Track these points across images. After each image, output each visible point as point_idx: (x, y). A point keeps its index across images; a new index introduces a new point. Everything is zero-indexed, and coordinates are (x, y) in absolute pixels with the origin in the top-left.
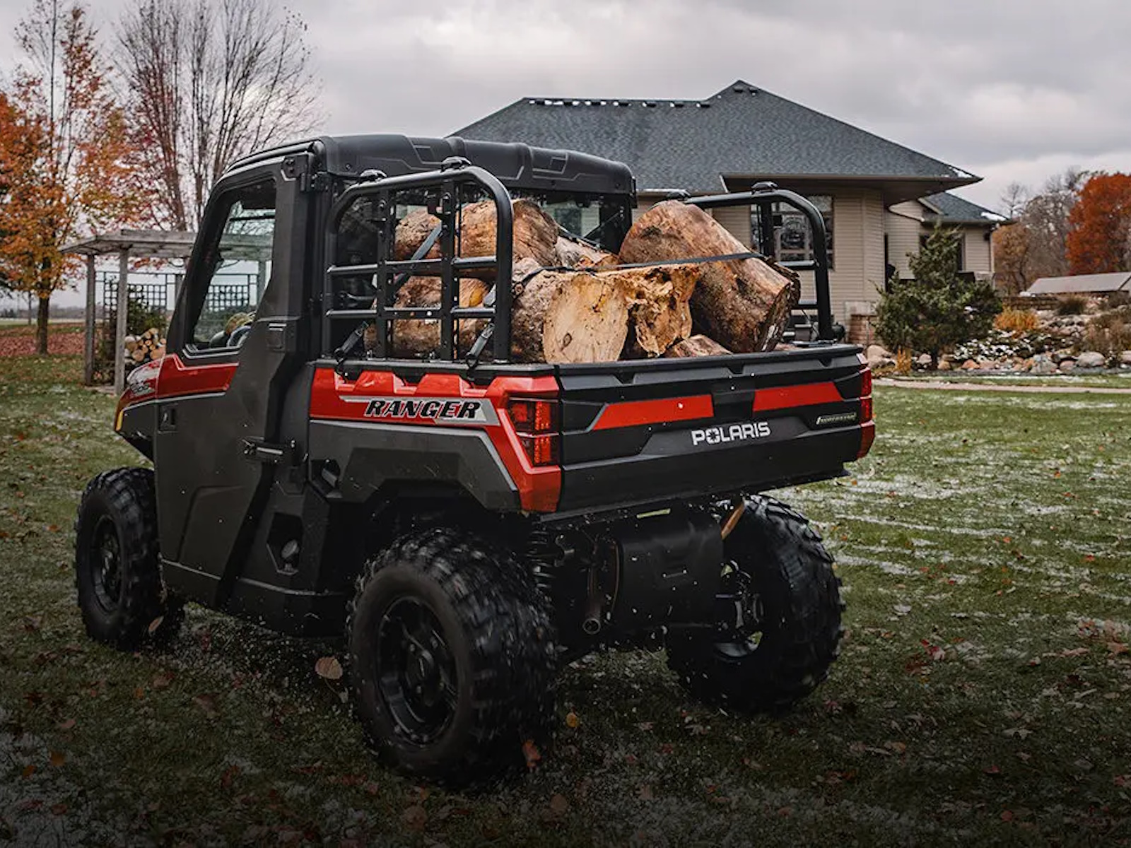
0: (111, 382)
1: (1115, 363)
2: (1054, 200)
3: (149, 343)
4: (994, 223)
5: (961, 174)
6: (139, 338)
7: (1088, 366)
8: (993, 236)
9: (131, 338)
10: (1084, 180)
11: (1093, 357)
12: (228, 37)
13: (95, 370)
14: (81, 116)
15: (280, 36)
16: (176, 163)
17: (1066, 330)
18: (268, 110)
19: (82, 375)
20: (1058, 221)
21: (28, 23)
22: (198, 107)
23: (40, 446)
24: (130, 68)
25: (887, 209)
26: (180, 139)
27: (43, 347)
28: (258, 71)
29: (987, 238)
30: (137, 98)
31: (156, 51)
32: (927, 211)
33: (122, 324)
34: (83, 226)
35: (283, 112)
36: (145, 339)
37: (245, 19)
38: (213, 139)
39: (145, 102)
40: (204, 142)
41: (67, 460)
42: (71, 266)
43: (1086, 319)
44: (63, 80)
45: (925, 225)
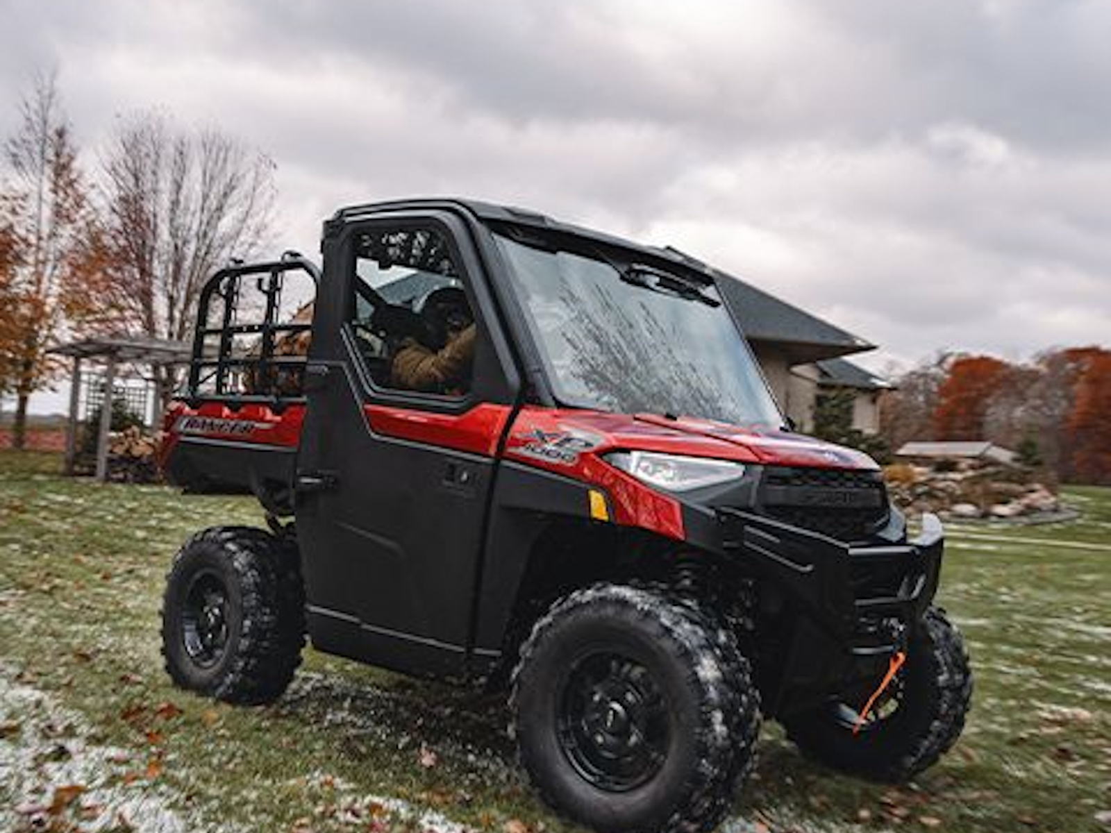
0: (91, 474)
1: (986, 515)
2: (924, 375)
3: (130, 439)
4: (881, 388)
5: (859, 343)
6: (121, 434)
7: (962, 516)
8: (880, 401)
9: (113, 434)
10: (951, 360)
11: (967, 509)
12: (204, 174)
13: (75, 463)
14: (67, 230)
15: (252, 174)
16: (151, 283)
17: (941, 485)
18: (238, 243)
19: (62, 468)
20: (927, 393)
21: (19, 141)
22: (174, 235)
23: (39, 521)
24: (113, 193)
25: (788, 369)
26: (156, 263)
27: (19, 442)
28: (231, 206)
29: (874, 401)
30: (117, 223)
31: (137, 179)
32: (824, 374)
33: (106, 421)
34: (65, 331)
35: (252, 245)
36: (126, 436)
37: (222, 155)
38: (187, 264)
39: (125, 224)
40: (178, 266)
41: (67, 532)
42: (51, 369)
43: (958, 476)
44: (49, 197)
45: (822, 386)
